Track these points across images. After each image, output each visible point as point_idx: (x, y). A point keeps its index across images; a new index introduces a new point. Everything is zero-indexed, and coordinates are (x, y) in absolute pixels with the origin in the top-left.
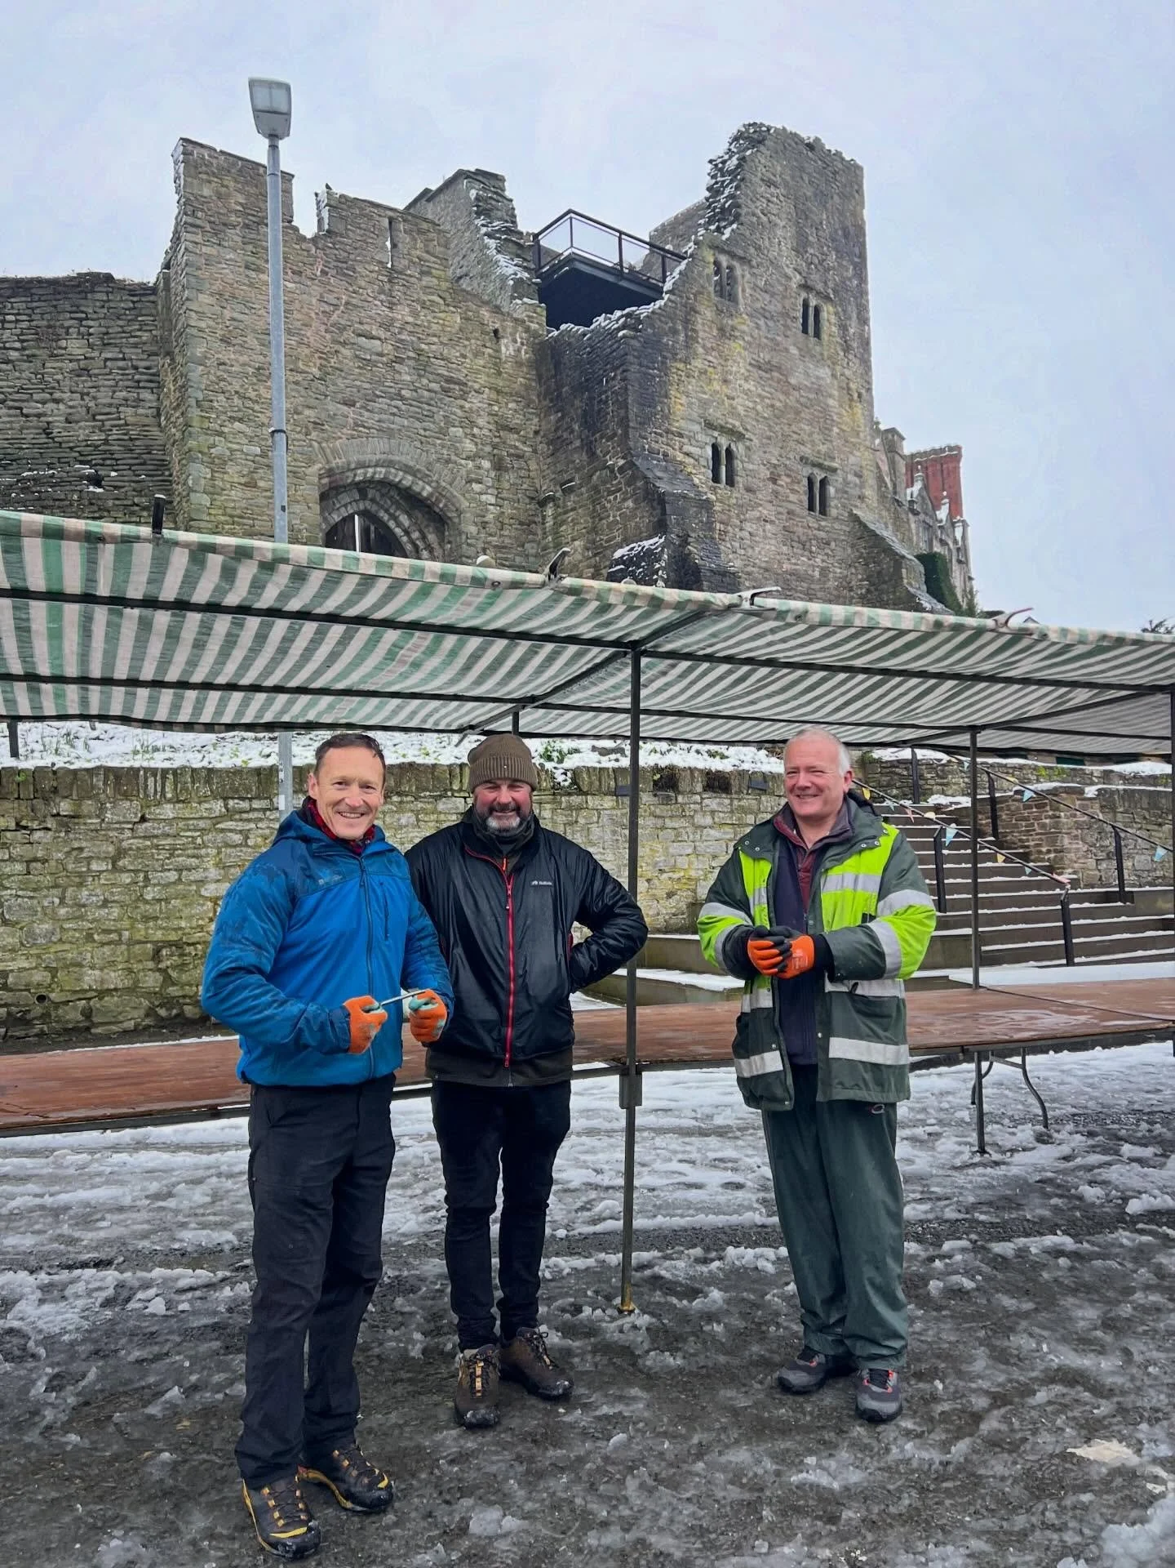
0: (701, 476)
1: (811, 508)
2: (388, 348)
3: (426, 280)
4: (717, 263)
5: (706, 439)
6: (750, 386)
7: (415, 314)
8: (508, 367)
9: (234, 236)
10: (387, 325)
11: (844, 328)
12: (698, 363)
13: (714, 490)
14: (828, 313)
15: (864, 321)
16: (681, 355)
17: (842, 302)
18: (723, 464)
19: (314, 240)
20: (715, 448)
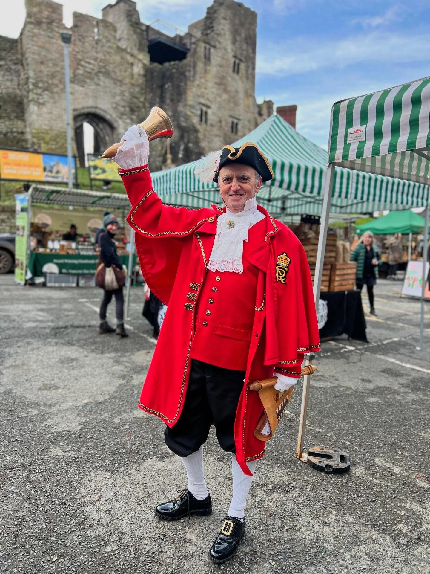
0: (195, 120)
1: (232, 131)
2: (96, 68)
3: (109, 44)
4: (205, 48)
5: (198, 107)
6: (214, 90)
7: (105, 56)
8: (136, 76)
9: (44, 26)
10: (95, 59)
11: (247, 71)
12: (197, 82)
13: (200, 125)
14: (242, 66)
15: (254, 68)
16: (192, 79)
17: (247, 61)
18: (203, 116)
19: (71, 28)
20: (202, 111)
